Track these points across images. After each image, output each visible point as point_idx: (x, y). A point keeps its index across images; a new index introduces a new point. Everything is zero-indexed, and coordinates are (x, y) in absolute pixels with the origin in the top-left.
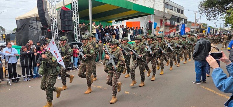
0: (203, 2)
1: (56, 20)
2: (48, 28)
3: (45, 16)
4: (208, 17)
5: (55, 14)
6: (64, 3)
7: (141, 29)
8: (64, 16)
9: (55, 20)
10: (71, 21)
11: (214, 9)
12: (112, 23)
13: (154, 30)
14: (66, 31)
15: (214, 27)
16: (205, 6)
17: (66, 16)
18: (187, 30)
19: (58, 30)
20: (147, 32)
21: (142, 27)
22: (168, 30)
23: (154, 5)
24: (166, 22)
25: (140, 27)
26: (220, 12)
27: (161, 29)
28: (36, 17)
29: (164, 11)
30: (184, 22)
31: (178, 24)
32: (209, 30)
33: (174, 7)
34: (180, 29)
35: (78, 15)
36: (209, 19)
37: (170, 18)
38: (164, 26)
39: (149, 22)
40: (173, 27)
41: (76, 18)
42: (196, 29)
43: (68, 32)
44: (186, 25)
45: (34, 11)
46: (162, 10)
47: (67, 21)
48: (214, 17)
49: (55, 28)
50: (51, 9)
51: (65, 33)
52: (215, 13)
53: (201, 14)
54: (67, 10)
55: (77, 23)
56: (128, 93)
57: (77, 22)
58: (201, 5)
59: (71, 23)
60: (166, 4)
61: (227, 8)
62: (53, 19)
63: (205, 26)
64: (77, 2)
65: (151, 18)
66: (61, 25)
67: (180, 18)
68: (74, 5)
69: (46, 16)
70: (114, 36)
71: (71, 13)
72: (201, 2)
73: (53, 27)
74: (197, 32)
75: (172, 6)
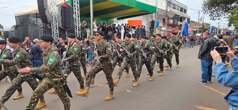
0: (206, 1)
1: (57, 16)
2: (48, 25)
3: (46, 13)
4: (211, 17)
5: (55, 11)
6: (65, 0)
7: (143, 28)
8: (65, 13)
9: (55, 17)
10: (72, 18)
11: (218, 8)
12: (113, 21)
13: (156, 29)
14: (67, 28)
15: (217, 28)
16: (209, 5)
17: (67, 12)
18: (189, 29)
19: (58, 27)
20: (149, 31)
21: (144, 26)
22: (171, 30)
23: (156, 3)
24: (169, 21)
25: (142, 26)
26: (224, 11)
27: (164, 29)
28: (36, 14)
29: (167, 10)
30: (186, 22)
31: (181, 23)
33: (177, 6)
34: (182, 28)
35: (79, 12)
36: (212, 19)
37: (172, 17)
38: (166, 25)
39: (151, 20)
40: (176, 26)
41: (77, 15)
42: (199, 28)
43: (69, 29)
44: (189, 25)
45: (33, 7)
46: (164, 9)
47: (67, 18)
48: (218, 16)
49: (55, 25)
50: (51, 5)
51: (65, 30)
52: (219, 12)
53: (204, 13)
54: (68, 7)
55: (78, 21)
56: (130, 91)
57: (78, 19)
58: (205, 4)
59: (72, 20)
60: (169, 3)
61: (231, 7)
62: (53, 16)
63: (208, 26)
65: (154, 17)
66: (62, 22)
67: (183, 17)
68: (75, 2)
70: (115, 34)
71: (71, 10)
72: (204, 1)
73: (53, 24)
74: (200, 32)
75: (175, 5)
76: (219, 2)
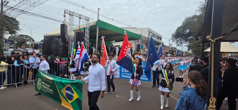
0: (174, 34)
1: (73, 38)
4: (177, 44)
5: (72, 35)
6: (80, 28)
10: (83, 40)
11: (181, 39)
12: (112, 42)
13: (141, 50)
15: (181, 51)
16: (176, 36)
17: (80, 36)
18: (163, 51)
26: (185, 41)
27: (146, 50)
28: (59, 36)
30: (161, 46)
31: (158, 46)
32: (177, 53)
33: (156, 35)
34: (159, 50)
35: (89, 36)
39: (138, 44)
41: (87, 38)
42: (170, 51)
44: (163, 48)
45: (57, 31)
46: (147, 36)
47: (80, 40)
48: (181, 44)
50: (70, 31)
52: (182, 41)
53: (173, 41)
54: (81, 32)
56: (118, 96)
57: (88, 41)
58: (173, 35)
61: (189, 39)
62: (70, 38)
63: (175, 49)
64: (89, 27)
65: (140, 42)
66: (76, 43)
67: (159, 43)
68: (86, 29)
69: (66, 36)
70: (112, 52)
71: (84, 35)
72: (173, 34)
73: (70, 44)
74: (170, 53)
75: (154, 34)
76: (182, 35)
